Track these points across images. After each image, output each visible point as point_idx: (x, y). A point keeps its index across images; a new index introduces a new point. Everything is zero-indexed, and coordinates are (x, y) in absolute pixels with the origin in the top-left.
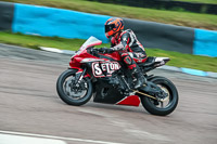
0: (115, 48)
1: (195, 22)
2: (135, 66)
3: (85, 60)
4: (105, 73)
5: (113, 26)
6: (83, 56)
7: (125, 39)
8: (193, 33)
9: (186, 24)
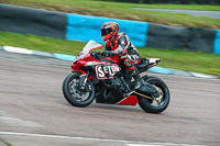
0: (116, 51)
1: (67, 7)
2: (134, 67)
3: (89, 63)
4: (107, 75)
5: (110, 30)
6: (86, 59)
7: (123, 43)
8: (66, 17)
9: (58, 9)
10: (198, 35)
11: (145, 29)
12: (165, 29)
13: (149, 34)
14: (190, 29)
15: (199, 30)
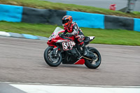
2: (83, 42)
3: (59, 41)
5: (68, 20)
7: (76, 28)
10: (55, 14)
11: (21, 11)
12: (34, 10)
13: (24, 14)
14: (50, 10)
15: (56, 11)
